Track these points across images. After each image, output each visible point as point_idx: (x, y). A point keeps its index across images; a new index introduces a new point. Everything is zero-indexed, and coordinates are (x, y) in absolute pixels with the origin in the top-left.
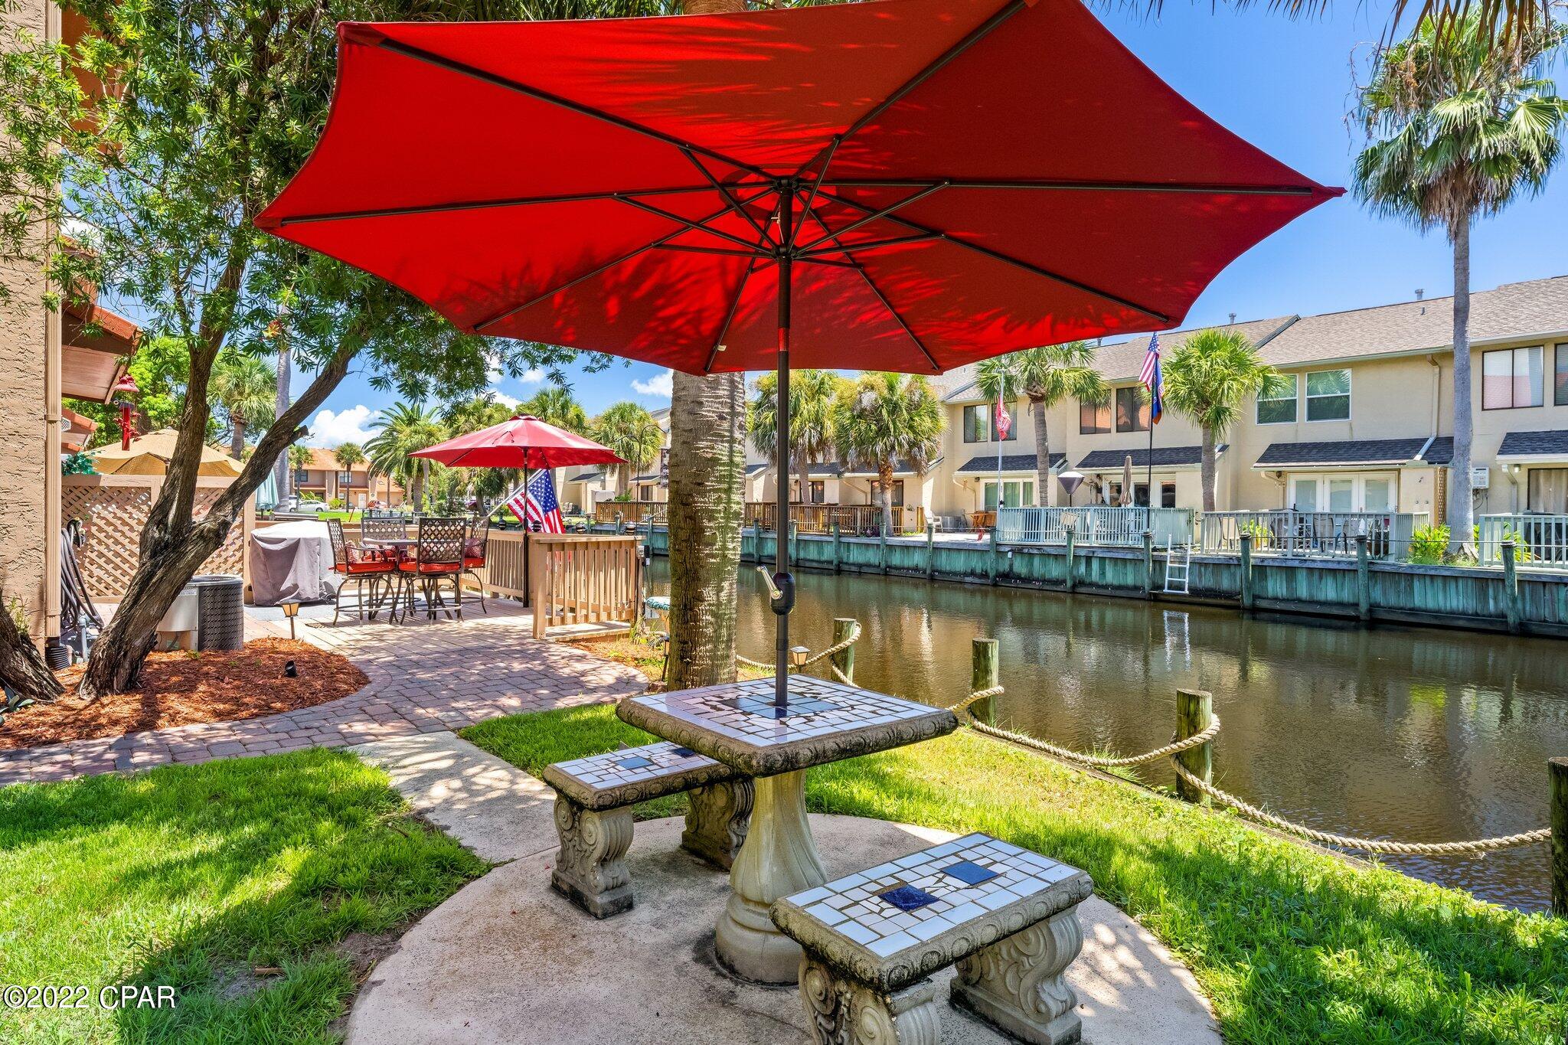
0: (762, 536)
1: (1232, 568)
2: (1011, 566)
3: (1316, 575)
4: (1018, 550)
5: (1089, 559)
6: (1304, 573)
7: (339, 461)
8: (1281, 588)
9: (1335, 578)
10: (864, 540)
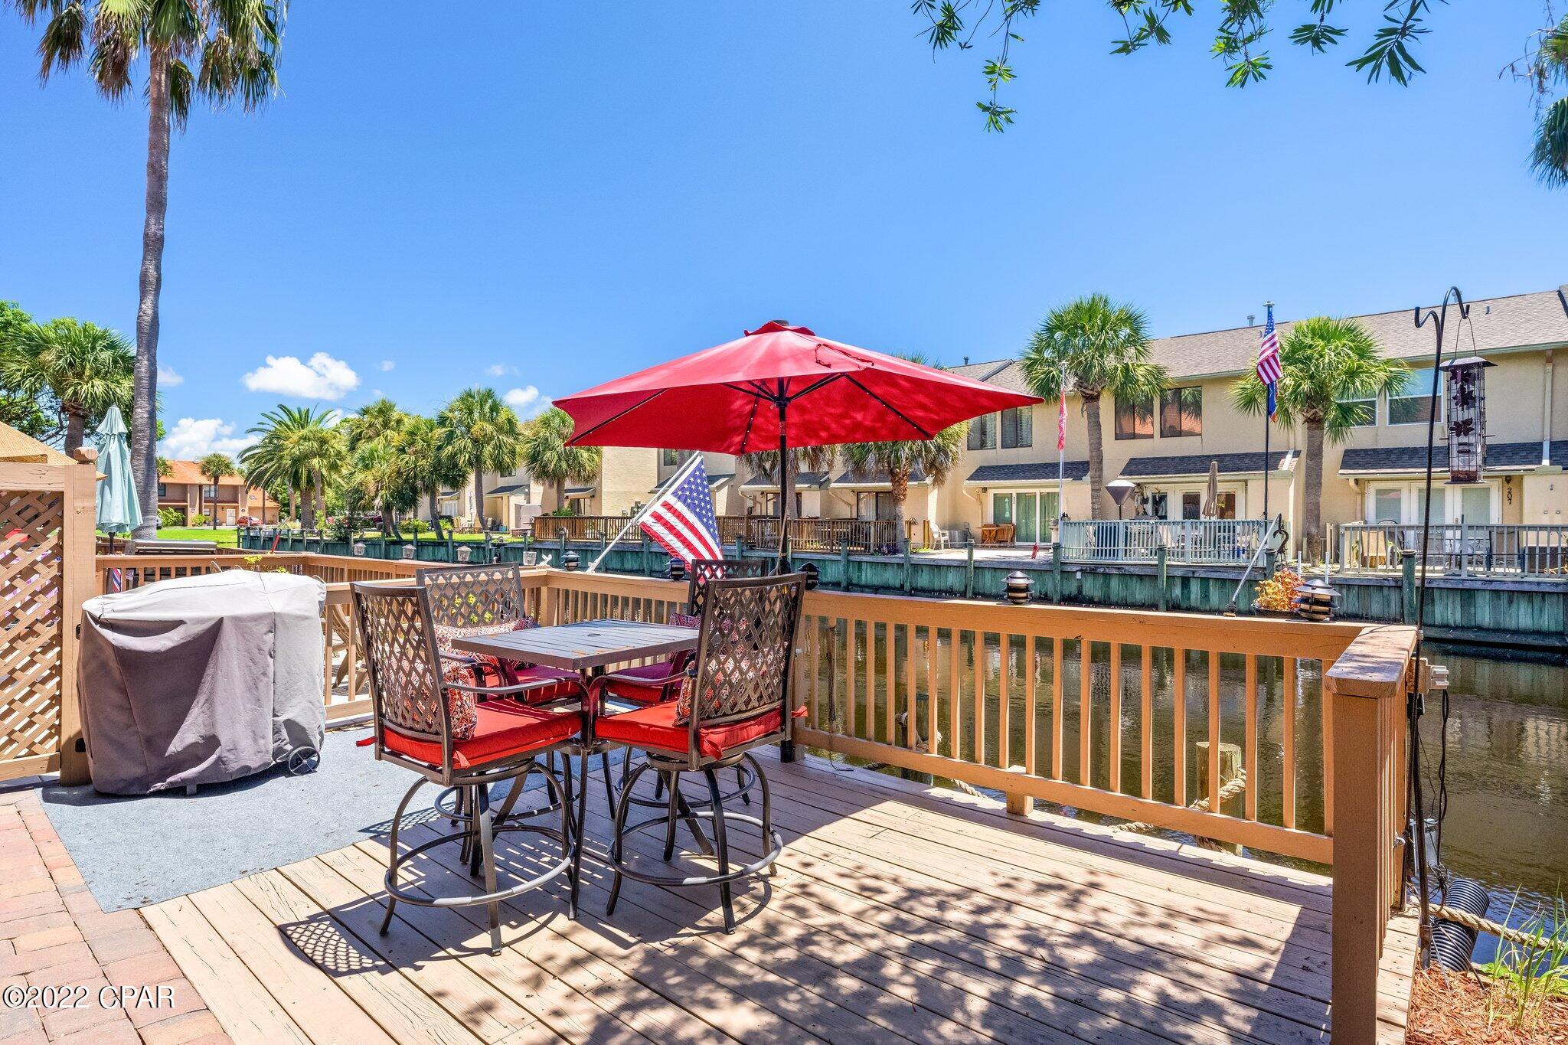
0: (744, 554)
1: (1386, 591)
2: (1080, 588)
3: (1505, 597)
4: (1090, 571)
5: (1185, 581)
6: (1488, 595)
7: (204, 473)
8: (1453, 614)
9: (1531, 601)
10: (880, 558)
